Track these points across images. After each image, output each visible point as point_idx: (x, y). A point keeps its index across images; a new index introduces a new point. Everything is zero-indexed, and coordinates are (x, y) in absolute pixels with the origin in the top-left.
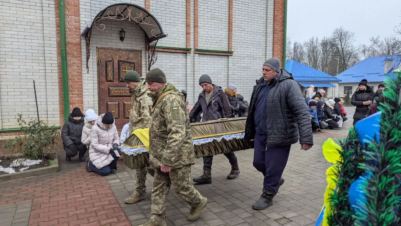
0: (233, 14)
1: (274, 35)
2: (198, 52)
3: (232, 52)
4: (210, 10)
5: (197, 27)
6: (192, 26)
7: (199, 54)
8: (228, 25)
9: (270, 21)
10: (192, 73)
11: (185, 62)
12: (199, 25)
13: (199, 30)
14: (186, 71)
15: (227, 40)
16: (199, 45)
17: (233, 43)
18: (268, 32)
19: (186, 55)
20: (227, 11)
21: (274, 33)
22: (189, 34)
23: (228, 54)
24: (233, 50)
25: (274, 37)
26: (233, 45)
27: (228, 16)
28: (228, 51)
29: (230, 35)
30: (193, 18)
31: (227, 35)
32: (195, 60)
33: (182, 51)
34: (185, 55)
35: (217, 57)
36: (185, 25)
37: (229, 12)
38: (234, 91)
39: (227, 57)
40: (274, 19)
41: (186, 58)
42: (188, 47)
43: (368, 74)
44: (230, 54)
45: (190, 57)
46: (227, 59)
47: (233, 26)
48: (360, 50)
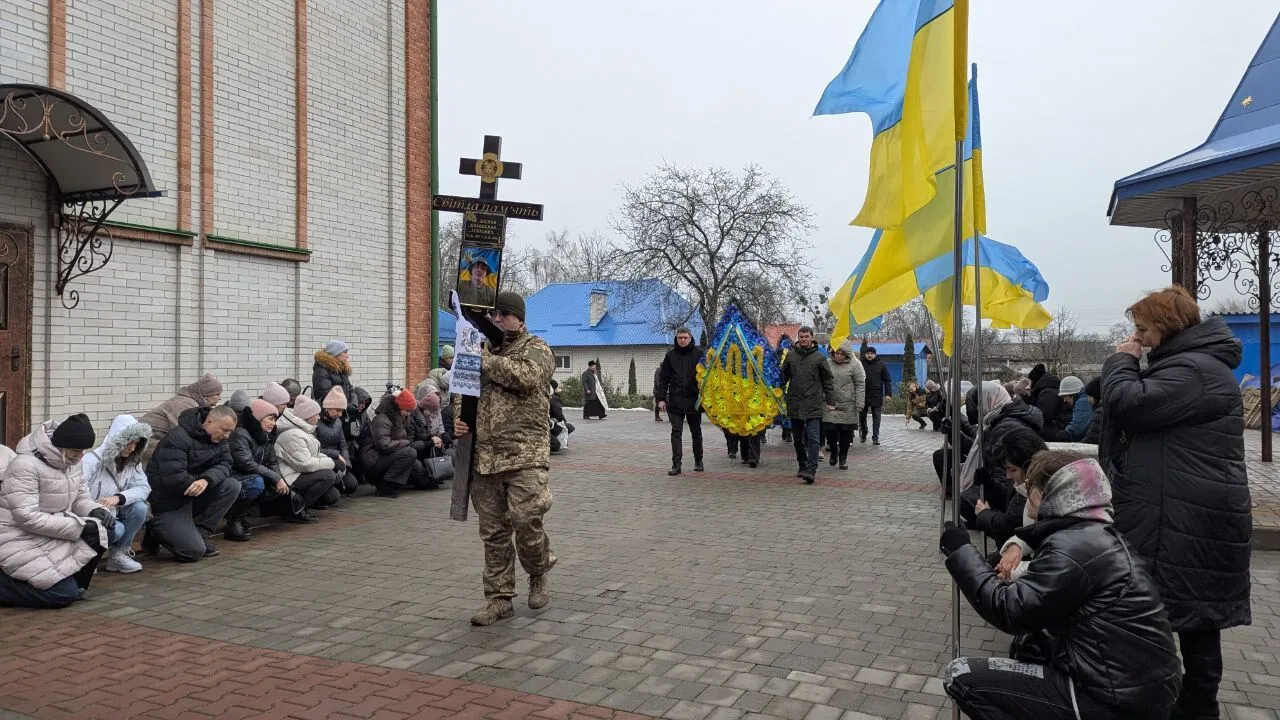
0: (309, 148)
1: (408, 216)
2: (214, 245)
3: (307, 253)
4: (247, 131)
5: (211, 171)
6: (195, 168)
7: (216, 250)
8: (294, 177)
9: (399, 179)
10: (196, 304)
11: (173, 272)
12: (216, 166)
13: (216, 180)
14: (178, 299)
15: (294, 217)
16: (216, 224)
17: (309, 226)
18: (394, 206)
19: (178, 252)
20: (293, 137)
21: (408, 210)
22: (188, 189)
23: (295, 256)
24: (309, 247)
25: (408, 222)
26: (309, 233)
27: (293, 151)
28: (297, 249)
29: (302, 204)
30: (198, 146)
31: (294, 204)
32: (206, 267)
33: (167, 239)
34: (174, 250)
35: (266, 261)
36: (174, 164)
37: (298, 141)
38: (341, 358)
39: (293, 265)
40: (408, 175)
41: (178, 260)
42: (184, 228)
43: (553, 326)
44: (302, 258)
45: (189, 256)
46: (293, 271)
47: (310, 181)
48: (528, 263)
